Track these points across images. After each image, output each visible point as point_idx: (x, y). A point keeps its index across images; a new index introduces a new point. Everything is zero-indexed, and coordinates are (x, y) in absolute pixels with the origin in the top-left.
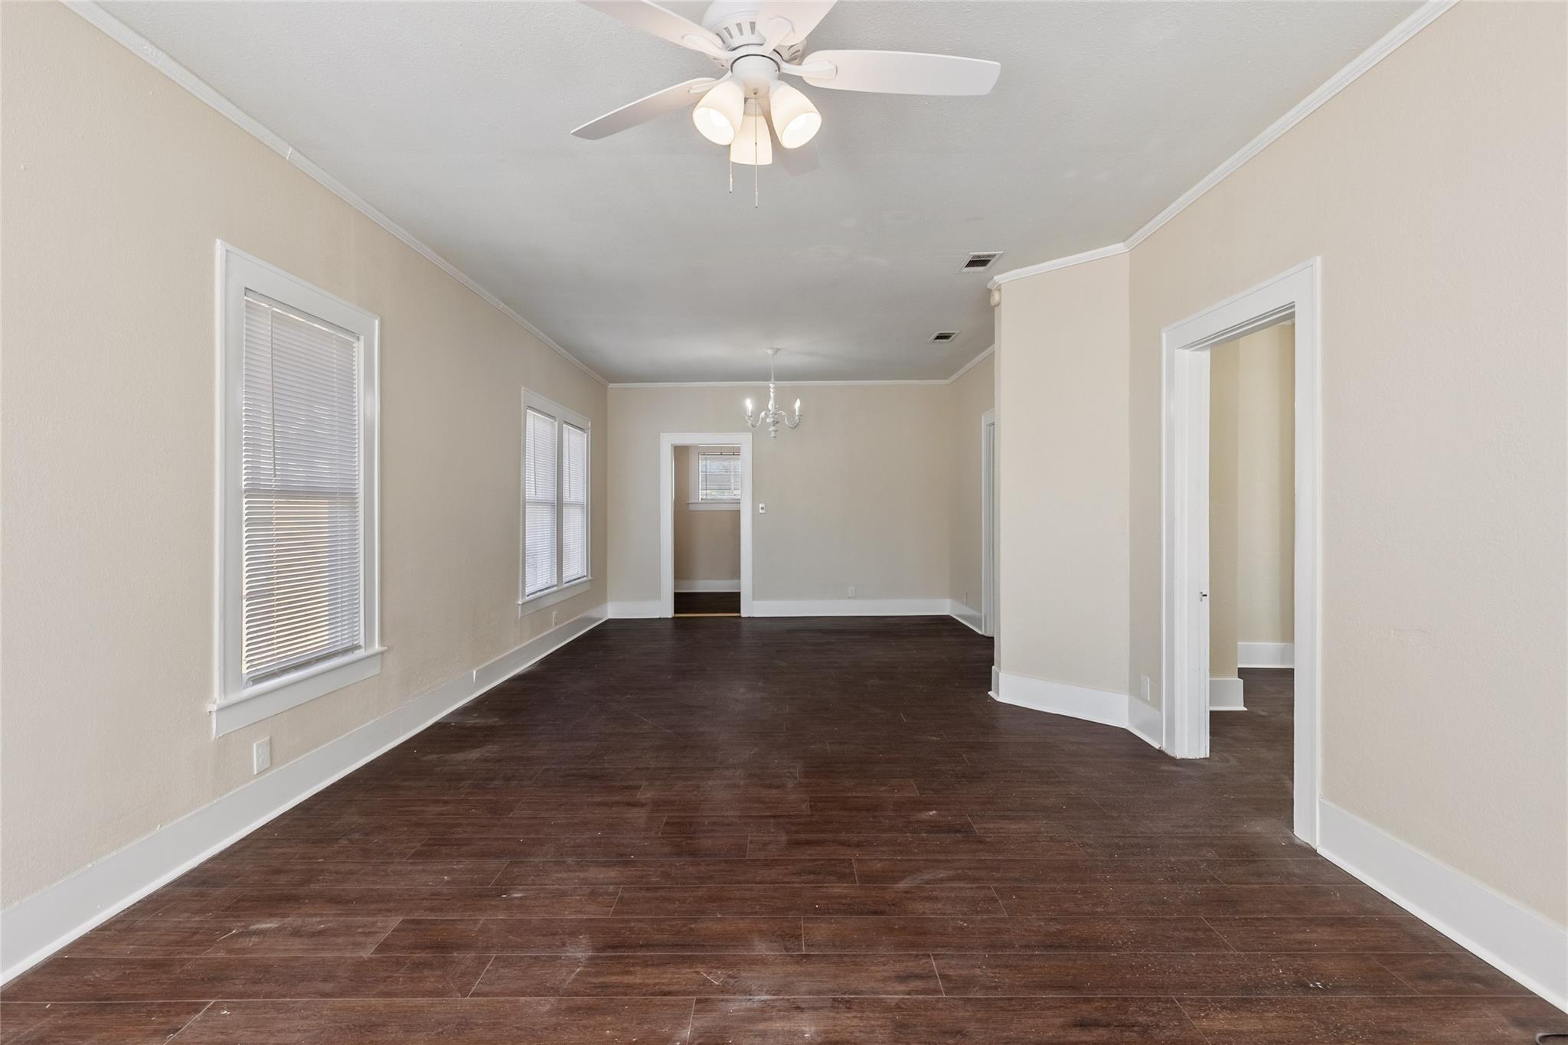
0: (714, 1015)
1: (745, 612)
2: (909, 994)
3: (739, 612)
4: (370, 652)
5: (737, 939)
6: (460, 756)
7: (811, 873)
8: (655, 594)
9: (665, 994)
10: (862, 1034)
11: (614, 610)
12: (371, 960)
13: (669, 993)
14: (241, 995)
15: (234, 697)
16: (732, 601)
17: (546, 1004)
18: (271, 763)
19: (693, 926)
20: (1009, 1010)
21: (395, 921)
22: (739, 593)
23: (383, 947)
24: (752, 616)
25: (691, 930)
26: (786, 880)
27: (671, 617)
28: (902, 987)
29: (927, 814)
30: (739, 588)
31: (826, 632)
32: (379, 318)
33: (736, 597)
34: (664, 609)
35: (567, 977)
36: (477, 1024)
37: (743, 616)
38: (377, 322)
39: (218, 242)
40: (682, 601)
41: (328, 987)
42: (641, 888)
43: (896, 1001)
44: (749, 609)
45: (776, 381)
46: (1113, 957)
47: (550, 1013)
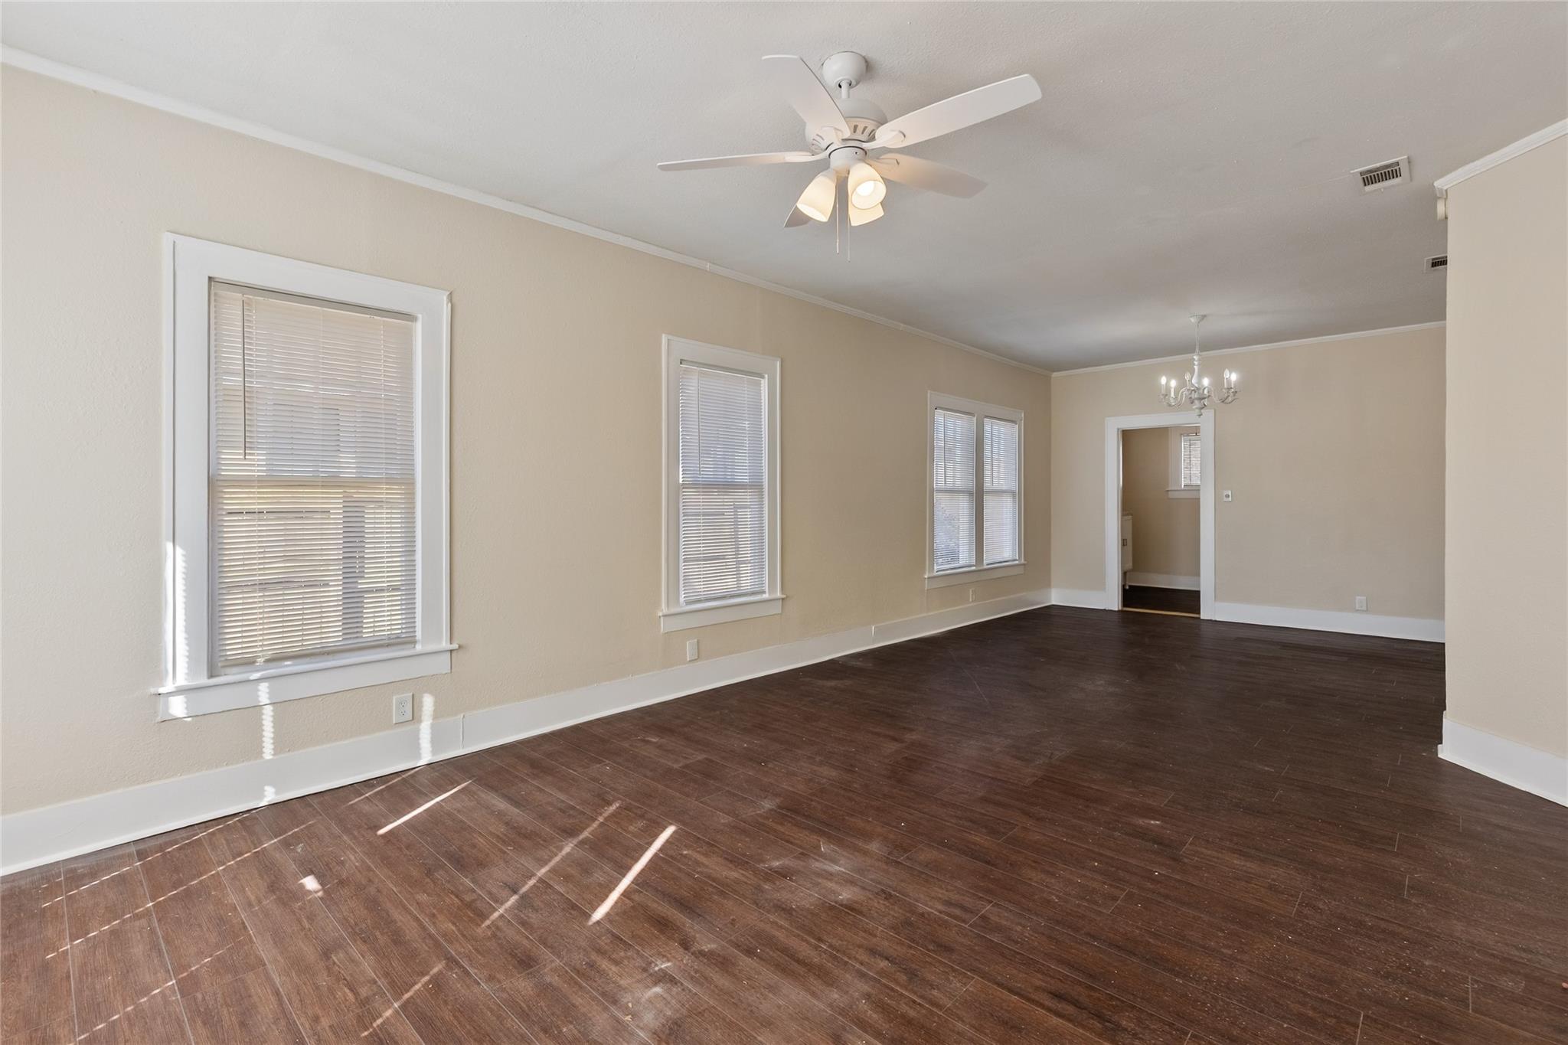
0: (802, 863)
1: (1205, 614)
2: (940, 912)
3: (1199, 613)
4: (773, 596)
5: (867, 836)
6: (820, 683)
7: (971, 821)
8: (1100, 584)
9: (787, 841)
10: (876, 914)
11: (1057, 597)
12: (676, 769)
13: (791, 843)
14: (618, 763)
15: (673, 610)
16: (1191, 600)
17: (725, 819)
18: (699, 657)
19: (847, 818)
20: (1007, 958)
21: (701, 757)
22: (1198, 592)
23: (686, 766)
24: (1213, 619)
25: (844, 819)
26: (946, 818)
27: (1117, 609)
28: (941, 907)
29: (1147, 821)
30: (1199, 585)
31: (1285, 646)
32: (780, 359)
33: (1196, 595)
34: (1111, 600)
35: (748, 812)
36: (688, 814)
37: (1202, 618)
38: (778, 364)
39: (664, 335)
40: (1131, 594)
41: (649, 773)
42: (841, 787)
43: (924, 911)
44: (1211, 610)
45: (1201, 352)
46: (1178, 983)
47: (724, 824)
